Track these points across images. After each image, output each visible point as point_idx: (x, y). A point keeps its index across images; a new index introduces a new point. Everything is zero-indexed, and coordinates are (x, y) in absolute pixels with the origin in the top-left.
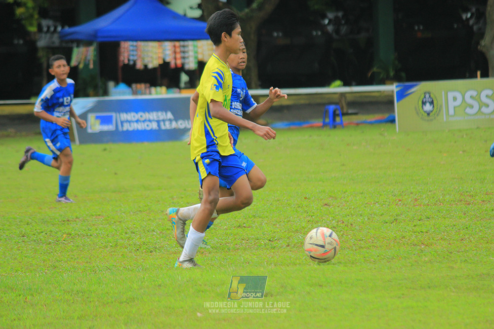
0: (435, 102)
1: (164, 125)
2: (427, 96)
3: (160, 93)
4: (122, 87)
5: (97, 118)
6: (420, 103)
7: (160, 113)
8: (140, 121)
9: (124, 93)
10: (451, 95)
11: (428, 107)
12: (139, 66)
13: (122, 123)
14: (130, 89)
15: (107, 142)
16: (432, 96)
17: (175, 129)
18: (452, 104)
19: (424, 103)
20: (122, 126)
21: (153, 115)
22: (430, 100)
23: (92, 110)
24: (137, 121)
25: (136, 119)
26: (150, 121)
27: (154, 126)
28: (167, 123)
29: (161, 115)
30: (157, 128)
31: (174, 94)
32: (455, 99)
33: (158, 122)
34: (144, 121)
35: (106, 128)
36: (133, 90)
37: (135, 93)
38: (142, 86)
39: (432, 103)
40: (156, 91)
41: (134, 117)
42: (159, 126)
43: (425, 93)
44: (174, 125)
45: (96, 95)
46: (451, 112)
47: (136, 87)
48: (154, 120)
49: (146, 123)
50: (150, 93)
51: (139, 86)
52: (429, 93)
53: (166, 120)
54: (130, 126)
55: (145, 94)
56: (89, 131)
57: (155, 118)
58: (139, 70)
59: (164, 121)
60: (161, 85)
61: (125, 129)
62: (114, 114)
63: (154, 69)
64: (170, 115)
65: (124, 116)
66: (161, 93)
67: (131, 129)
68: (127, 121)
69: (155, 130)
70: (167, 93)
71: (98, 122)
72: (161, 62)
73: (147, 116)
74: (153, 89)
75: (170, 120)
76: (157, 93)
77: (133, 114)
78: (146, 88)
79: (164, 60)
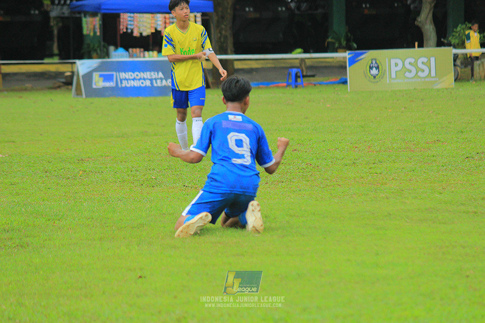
0: (380, 67)
1: (156, 83)
2: (374, 62)
3: (151, 56)
4: (121, 51)
5: (101, 76)
6: (368, 67)
7: (152, 73)
8: (136, 79)
9: (122, 56)
10: (393, 62)
11: (374, 71)
12: (136, 34)
13: (121, 80)
14: (127, 53)
15: (109, 96)
16: (378, 62)
17: (165, 86)
18: (394, 69)
19: (371, 68)
20: (121, 83)
21: (147, 75)
22: (376, 65)
23: (96, 70)
24: (134, 79)
25: (132, 78)
26: (144, 79)
27: (148, 83)
28: (159, 81)
29: (154, 75)
30: (150, 85)
32: (396, 65)
33: (151, 80)
34: (140, 79)
35: (108, 84)
36: (129, 53)
37: (131, 56)
38: (137, 51)
39: (377, 68)
40: (149, 55)
41: (131, 75)
42: (152, 83)
43: (372, 60)
44: (164, 83)
45: (100, 57)
46: (393, 75)
47: (133, 51)
48: (147, 79)
49: (141, 81)
50: (144, 57)
51: (134, 50)
52: (376, 60)
54: (128, 83)
55: (140, 57)
56: (94, 86)
57: (149, 77)
58: (136, 37)
59: (156, 79)
60: (152, 50)
61: (123, 85)
62: (114, 73)
63: (148, 36)
64: (161, 75)
65: (123, 75)
66: (153, 57)
67: (128, 86)
68: (126, 79)
69: (149, 87)
70: (158, 57)
71: (101, 79)
72: (153, 31)
73: (142, 75)
74: (146, 53)
75: (161, 79)
76: (149, 57)
77: (130, 73)
78: (140, 52)
79: (156, 29)
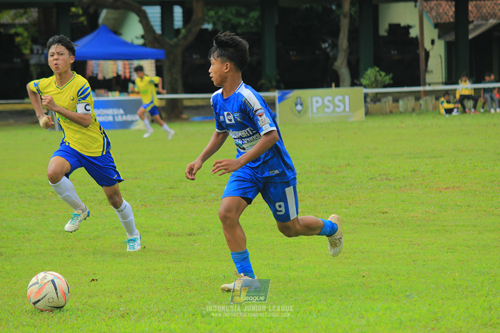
0: (304, 104)
1: (118, 118)
2: (299, 100)
3: (115, 96)
6: (294, 105)
10: (314, 99)
11: (299, 107)
12: (100, 77)
16: (302, 99)
17: (125, 121)
18: (315, 105)
19: (296, 104)
21: (110, 111)
24: (99, 115)
26: (108, 115)
27: (110, 119)
28: (120, 117)
29: (115, 111)
30: (113, 120)
31: (124, 97)
32: (317, 102)
33: (113, 116)
34: (104, 115)
37: (97, 96)
38: (102, 91)
39: (301, 105)
42: (114, 118)
43: (297, 98)
44: (124, 118)
46: (315, 110)
47: (98, 92)
48: (110, 115)
49: (105, 117)
50: (108, 96)
51: (100, 91)
52: (300, 98)
53: (118, 115)
55: (104, 97)
57: (112, 113)
58: (100, 80)
59: (117, 115)
60: (115, 91)
63: (110, 80)
64: (121, 111)
69: (111, 122)
70: (120, 96)
72: (115, 75)
73: (106, 111)
74: (110, 94)
75: (122, 115)
76: (113, 96)
78: (105, 92)
79: (117, 74)
